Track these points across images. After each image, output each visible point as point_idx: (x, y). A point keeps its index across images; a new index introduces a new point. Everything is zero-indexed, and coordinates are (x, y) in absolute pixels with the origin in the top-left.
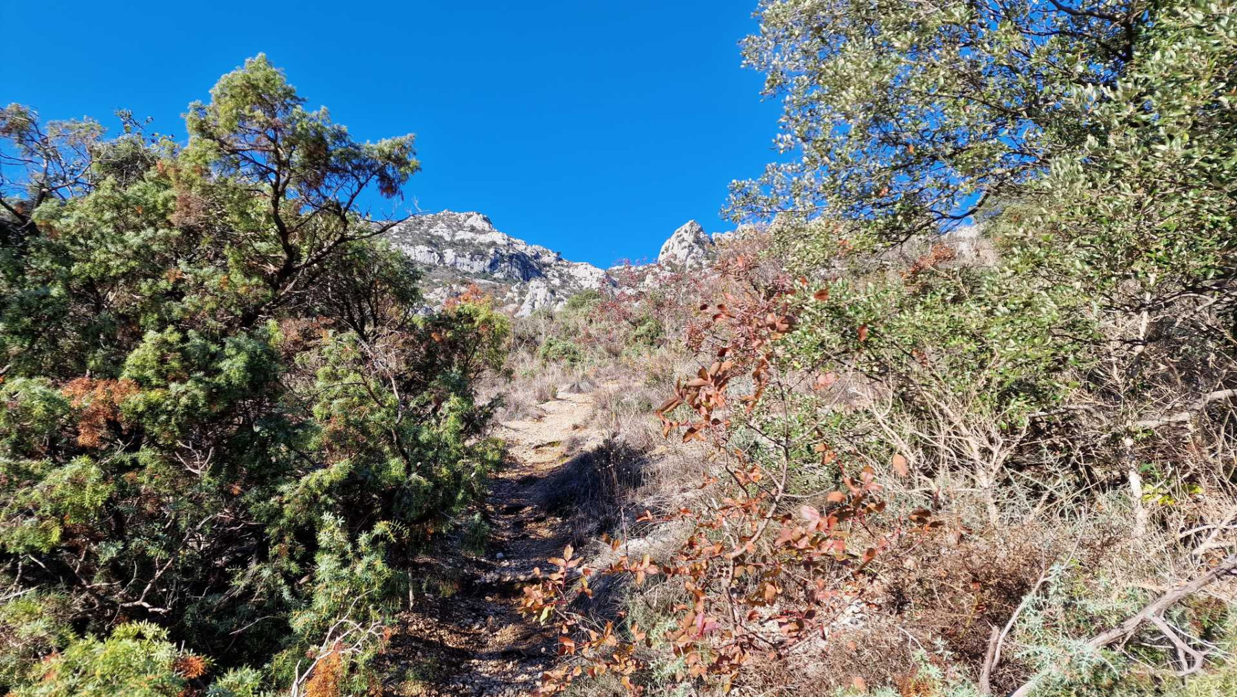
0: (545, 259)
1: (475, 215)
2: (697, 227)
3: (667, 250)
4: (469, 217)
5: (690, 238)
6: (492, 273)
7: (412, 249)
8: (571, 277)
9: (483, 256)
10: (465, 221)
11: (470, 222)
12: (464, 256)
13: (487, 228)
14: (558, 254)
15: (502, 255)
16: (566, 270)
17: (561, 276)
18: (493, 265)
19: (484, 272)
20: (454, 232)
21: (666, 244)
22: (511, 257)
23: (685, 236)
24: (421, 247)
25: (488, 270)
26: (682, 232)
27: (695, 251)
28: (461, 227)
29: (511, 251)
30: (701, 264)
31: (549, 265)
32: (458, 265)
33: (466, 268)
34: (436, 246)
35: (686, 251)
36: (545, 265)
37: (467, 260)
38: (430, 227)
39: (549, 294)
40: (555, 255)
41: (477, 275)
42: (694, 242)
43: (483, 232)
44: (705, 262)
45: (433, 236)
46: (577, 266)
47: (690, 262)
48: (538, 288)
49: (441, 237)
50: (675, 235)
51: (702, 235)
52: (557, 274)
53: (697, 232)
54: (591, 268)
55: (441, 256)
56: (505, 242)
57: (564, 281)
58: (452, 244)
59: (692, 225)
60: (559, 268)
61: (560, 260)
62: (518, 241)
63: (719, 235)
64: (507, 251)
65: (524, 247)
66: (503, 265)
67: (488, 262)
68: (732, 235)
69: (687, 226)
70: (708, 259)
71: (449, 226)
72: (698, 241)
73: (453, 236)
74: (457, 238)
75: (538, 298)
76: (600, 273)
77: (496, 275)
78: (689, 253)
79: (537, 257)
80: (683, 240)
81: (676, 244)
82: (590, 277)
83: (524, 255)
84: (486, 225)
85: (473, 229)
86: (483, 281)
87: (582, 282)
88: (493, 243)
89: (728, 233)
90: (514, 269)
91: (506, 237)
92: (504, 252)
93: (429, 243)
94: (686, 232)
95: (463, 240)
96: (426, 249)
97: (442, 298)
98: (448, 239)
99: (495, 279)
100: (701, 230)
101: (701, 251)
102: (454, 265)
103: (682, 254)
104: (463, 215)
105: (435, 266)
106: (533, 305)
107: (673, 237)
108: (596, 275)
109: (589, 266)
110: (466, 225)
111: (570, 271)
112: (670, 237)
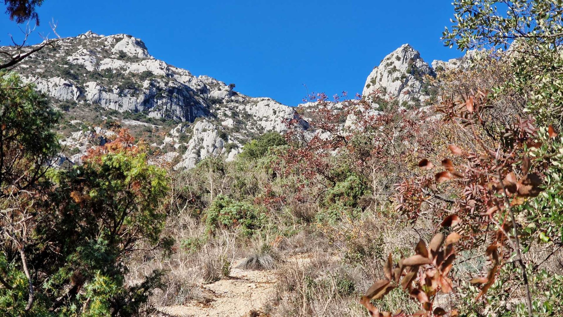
0: (215, 94)
1: (126, 39)
2: (411, 54)
3: (373, 82)
4: (118, 40)
5: (403, 67)
6: (146, 112)
7: (44, 82)
8: (248, 116)
9: (135, 90)
10: (113, 46)
11: (119, 47)
12: (111, 91)
13: (141, 55)
14: (232, 86)
15: (159, 89)
16: (241, 107)
17: (235, 115)
18: (148, 102)
19: (136, 110)
20: (99, 60)
21: (373, 74)
22: (171, 91)
23: (397, 64)
24: (56, 80)
25: (141, 108)
26: (394, 59)
27: (410, 83)
28: (107, 54)
29: (171, 84)
30: (418, 100)
31: (220, 101)
32: (103, 102)
33: (112, 106)
34: (75, 77)
35: (399, 83)
36: (214, 101)
37: (114, 96)
38: (68, 53)
39: (219, 139)
40: (227, 88)
41: (127, 115)
42: (409, 72)
43: (135, 59)
44: (422, 98)
45: (71, 65)
46: (256, 103)
47: (402, 98)
48: (204, 130)
49: (82, 66)
50: (384, 63)
51: (419, 64)
52: (229, 113)
53: (413, 60)
54: (274, 105)
55: (82, 91)
56: (163, 73)
57: (239, 122)
58: (95, 76)
59: (405, 50)
60: (232, 105)
61: (234, 94)
62: (180, 70)
63: (440, 63)
64: (166, 84)
65: (187, 78)
66: (160, 102)
67: (141, 98)
68: (458, 63)
69: (399, 51)
70: (427, 94)
71: (92, 53)
72: (414, 71)
73: (98, 64)
74: (102, 67)
75: (205, 144)
76: (286, 111)
77: (151, 115)
78: (402, 87)
79: (204, 90)
80: (395, 69)
81: (385, 74)
82: (273, 117)
83: (188, 89)
84: (140, 51)
85: (122, 56)
86: (134, 123)
87: (263, 123)
88: (149, 74)
89: (454, 60)
90: (174, 107)
91: (164, 65)
92: (162, 85)
93: (66, 74)
94: (398, 58)
95: (109, 70)
96: (63, 81)
97: (82, 144)
98: (90, 68)
99: (150, 121)
100: (417, 56)
101: (417, 83)
102: (97, 102)
103: (393, 87)
104: (110, 39)
105: (74, 104)
106: (198, 153)
107: (381, 66)
108: (282, 114)
109: (272, 103)
110: (113, 50)
111: (248, 108)
112: (377, 66)
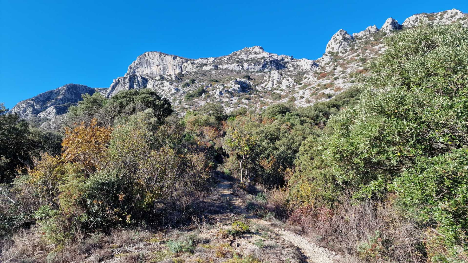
0: (286, 60)
1: (256, 47)
2: (343, 32)
3: (329, 46)
4: (254, 48)
5: (340, 38)
7: (231, 66)
8: (298, 66)
9: (259, 63)
10: (252, 50)
11: (254, 50)
12: (251, 65)
14: (292, 57)
15: (267, 62)
16: (295, 63)
17: (293, 66)
18: (264, 67)
19: (260, 70)
20: (248, 56)
21: (329, 43)
22: (271, 62)
23: (338, 37)
24: (234, 64)
25: (262, 69)
26: (336, 36)
27: (343, 44)
28: (251, 53)
29: (271, 59)
30: (346, 50)
31: (288, 62)
32: (249, 69)
33: (253, 70)
34: (240, 63)
35: (339, 44)
36: (286, 63)
37: (253, 66)
38: (239, 55)
39: (280, 76)
40: (290, 57)
41: (257, 72)
42: (342, 40)
43: (260, 53)
44: (348, 49)
45: (240, 59)
46: (300, 61)
47: (341, 49)
48: (274, 74)
49: (243, 59)
50: (332, 38)
51: (346, 36)
52: (291, 66)
53: (344, 35)
54: (306, 61)
55: (242, 67)
56: (268, 56)
57: (295, 68)
58: (247, 61)
59: (341, 32)
60: (292, 63)
61: (293, 59)
62: (274, 54)
63: (356, 34)
64: (269, 60)
65: (277, 56)
66: (268, 66)
67: (261, 66)
68: (364, 32)
69: (338, 33)
70: (350, 47)
71: (246, 54)
72: (345, 39)
74: (249, 58)
75: (275, 78)
76: (311, 62)
77: (265, 71)
78: (340, 46)
79: (283, 60)
80: (337, 40)
81: (333, 42)
82: (306, 65)
83: (277, 60)
84: (261, 50)
85: (256, 53)
86: (259, 74)
87: (303, 67)
88: (263, 58)
89: (362, 32)
90: (272, 67)
91: (269, 54)
92: (268, 60)
93: (238, 62)
94: (338, 35)
95: (251, 58)
96: (237, 64)
98: (245, 59)
100: (346, 33)
101: (346, 43)
103: (336, 46)
104: (252, 48)
105: (240, 71)
106: (273, 82)
108: (309, 63)
110: (253, 52)
111: (298, 63)
112: (330, 40)
